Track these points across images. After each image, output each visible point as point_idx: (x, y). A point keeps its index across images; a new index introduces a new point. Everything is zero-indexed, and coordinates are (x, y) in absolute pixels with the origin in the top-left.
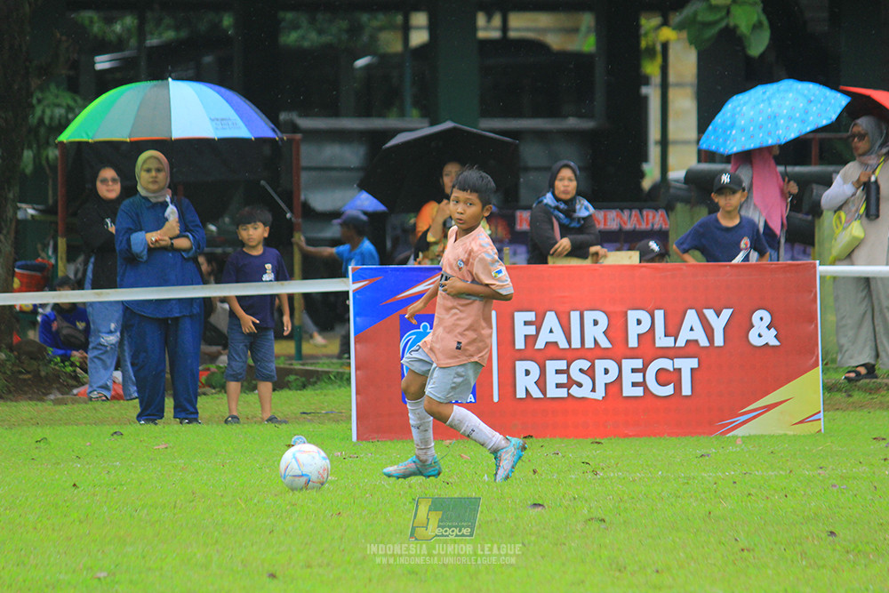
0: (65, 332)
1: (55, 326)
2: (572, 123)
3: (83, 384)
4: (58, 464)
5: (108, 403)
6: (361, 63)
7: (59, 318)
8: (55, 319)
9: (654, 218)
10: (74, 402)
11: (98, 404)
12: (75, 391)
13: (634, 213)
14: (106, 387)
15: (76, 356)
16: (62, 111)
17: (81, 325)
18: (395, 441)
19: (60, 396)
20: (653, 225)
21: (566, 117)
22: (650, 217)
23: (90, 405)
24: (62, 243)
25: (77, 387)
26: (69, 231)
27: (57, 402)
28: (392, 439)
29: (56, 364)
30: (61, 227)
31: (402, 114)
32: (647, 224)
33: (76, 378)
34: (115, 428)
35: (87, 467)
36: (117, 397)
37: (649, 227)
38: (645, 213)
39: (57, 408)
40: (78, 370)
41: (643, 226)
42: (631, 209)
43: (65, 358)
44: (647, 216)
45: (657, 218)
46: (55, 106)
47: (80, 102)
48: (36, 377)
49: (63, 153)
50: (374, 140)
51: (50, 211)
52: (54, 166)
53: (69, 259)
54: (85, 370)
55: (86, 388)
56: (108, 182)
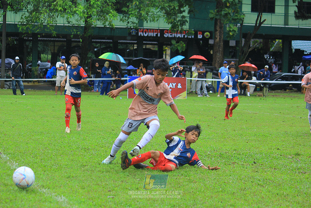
0: (91, 83)
4: (91, 100)
6: (128, 51)
14: (96, 90)
15: (92, 86)
16: (90, 56)
17: (93, 83)
21: (154, 58)
24: (91, 72)
26: (92, 71)
27: (90, 92)
29: (89, 87)
30: (90, 70)
31: (132, 57)
33: (92, 89)
35: (94, 100)
36: (97, 92)
43: (91, 87)
46: (90, 55)
47: (93, 54)
48: (87, 89)
49: (91, 61)
50: (129, 60)
51: (89, 68)
52: (90, 62)
53: (91, 74)
54: (93, 88)
55: (93, 90)
56: (97, 65)
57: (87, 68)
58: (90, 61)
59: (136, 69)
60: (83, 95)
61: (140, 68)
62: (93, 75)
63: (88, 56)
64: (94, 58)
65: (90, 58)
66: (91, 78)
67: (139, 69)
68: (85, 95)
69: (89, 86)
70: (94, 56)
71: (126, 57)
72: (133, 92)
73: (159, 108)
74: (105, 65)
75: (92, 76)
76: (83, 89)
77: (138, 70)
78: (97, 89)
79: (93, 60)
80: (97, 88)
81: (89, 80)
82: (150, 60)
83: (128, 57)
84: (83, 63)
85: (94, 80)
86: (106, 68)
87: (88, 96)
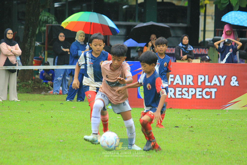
0: (46, 76)
1: (44, 74)
2: (181, 25)
3: (51, 90)
4: (47, 111)
5: (58, 96)
6: (124, 7)
7: (45, 72)
8: (44, 73)
9: (202, 51)
10: (49, 95)
11: (55, 96)
12: (49, 92)
13: (197, 49)
14: (57, 91)
15: (49, 82)
16: (46, 17)
17: (51, 75)
18: (135, 108)
19: (45, 93)
20: (202, 53)
21: (179, 23)
22: (201, 50)
23: (53, 96)
24: (46, 52)
25: (49, 91)
26: (48, 49)
27: (45, 95)
28: (134, 108)
29: (44, 84)
30: (46, 48)
32: (200, 52)
33: (49, 88)
34: (61, 102)
35: (54, 112)
36: (60, 94)
37: (201, 53)
38: (200, 49)
39: (45, 96)
40: (50, 86)
41: (199, 53)
42: (196, 48)
43: (46, 83)
44: (200, 50)
45: (203, 51)
46: (44, 16)
47: (51, 15)
48: (39, 87)
49: (47, 28)
50: (128, 28)
51: (43, 44)
52: (44, 32)
53: (48, 57)
54: (52, 86)
55: (52, 91)
56: (62, 37)
57: (38, 44)
58: (45, 28)
59: (142, 45)
60: (31, 102)
61: (150, 44)
62: (52, 59)
63: (40, 18)
64: (54, 22)
65: (46, 22)
66: (48, 64)
67: (147, 45)
68: (33, 101)
69: (43, 81)
70: (53, 19)
71: (121, 21)
72: (137, 94)
73: (191, 129)
74: (76, 38)
75: (50, 60)
76: (30, 89)
77: (146, 48)
78: (61, 88)
79: (52, 26)
80: (62, 85)
81: (44, 70)
82: (172, 28)
83: (125, 20)
84: (30, 33)
85: (53, 70)
86: (79, 43)
87: (41, 102)
